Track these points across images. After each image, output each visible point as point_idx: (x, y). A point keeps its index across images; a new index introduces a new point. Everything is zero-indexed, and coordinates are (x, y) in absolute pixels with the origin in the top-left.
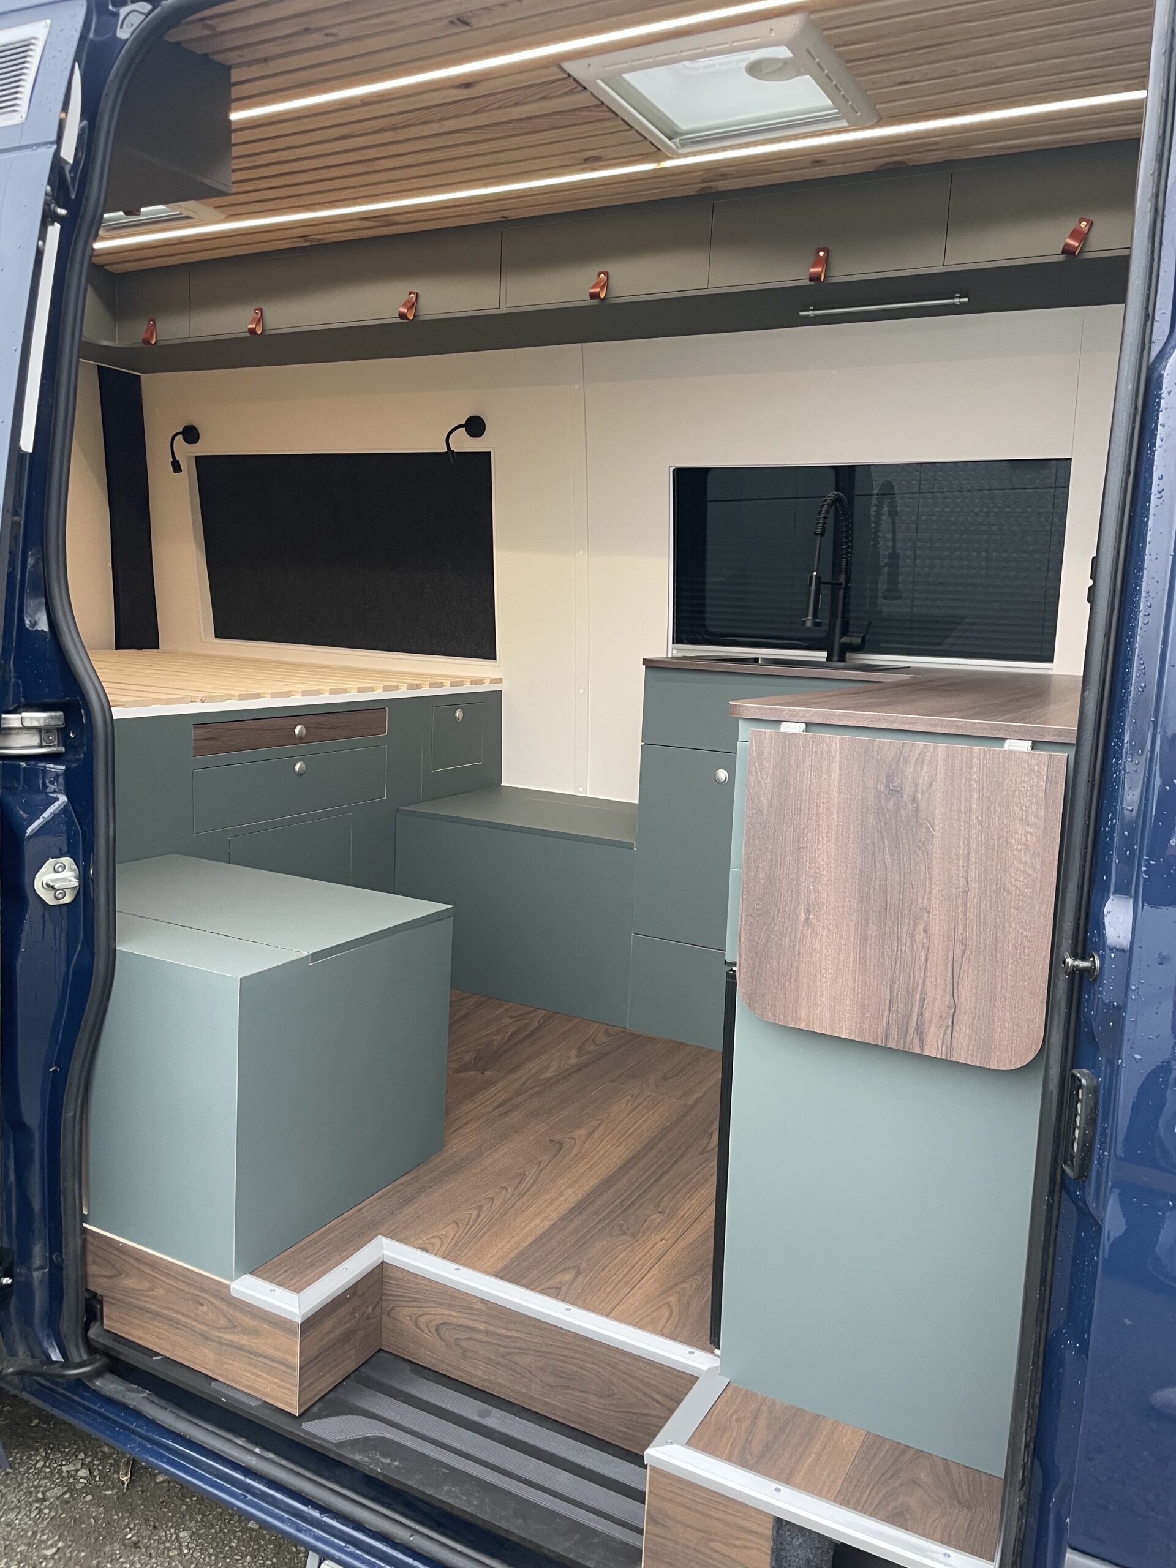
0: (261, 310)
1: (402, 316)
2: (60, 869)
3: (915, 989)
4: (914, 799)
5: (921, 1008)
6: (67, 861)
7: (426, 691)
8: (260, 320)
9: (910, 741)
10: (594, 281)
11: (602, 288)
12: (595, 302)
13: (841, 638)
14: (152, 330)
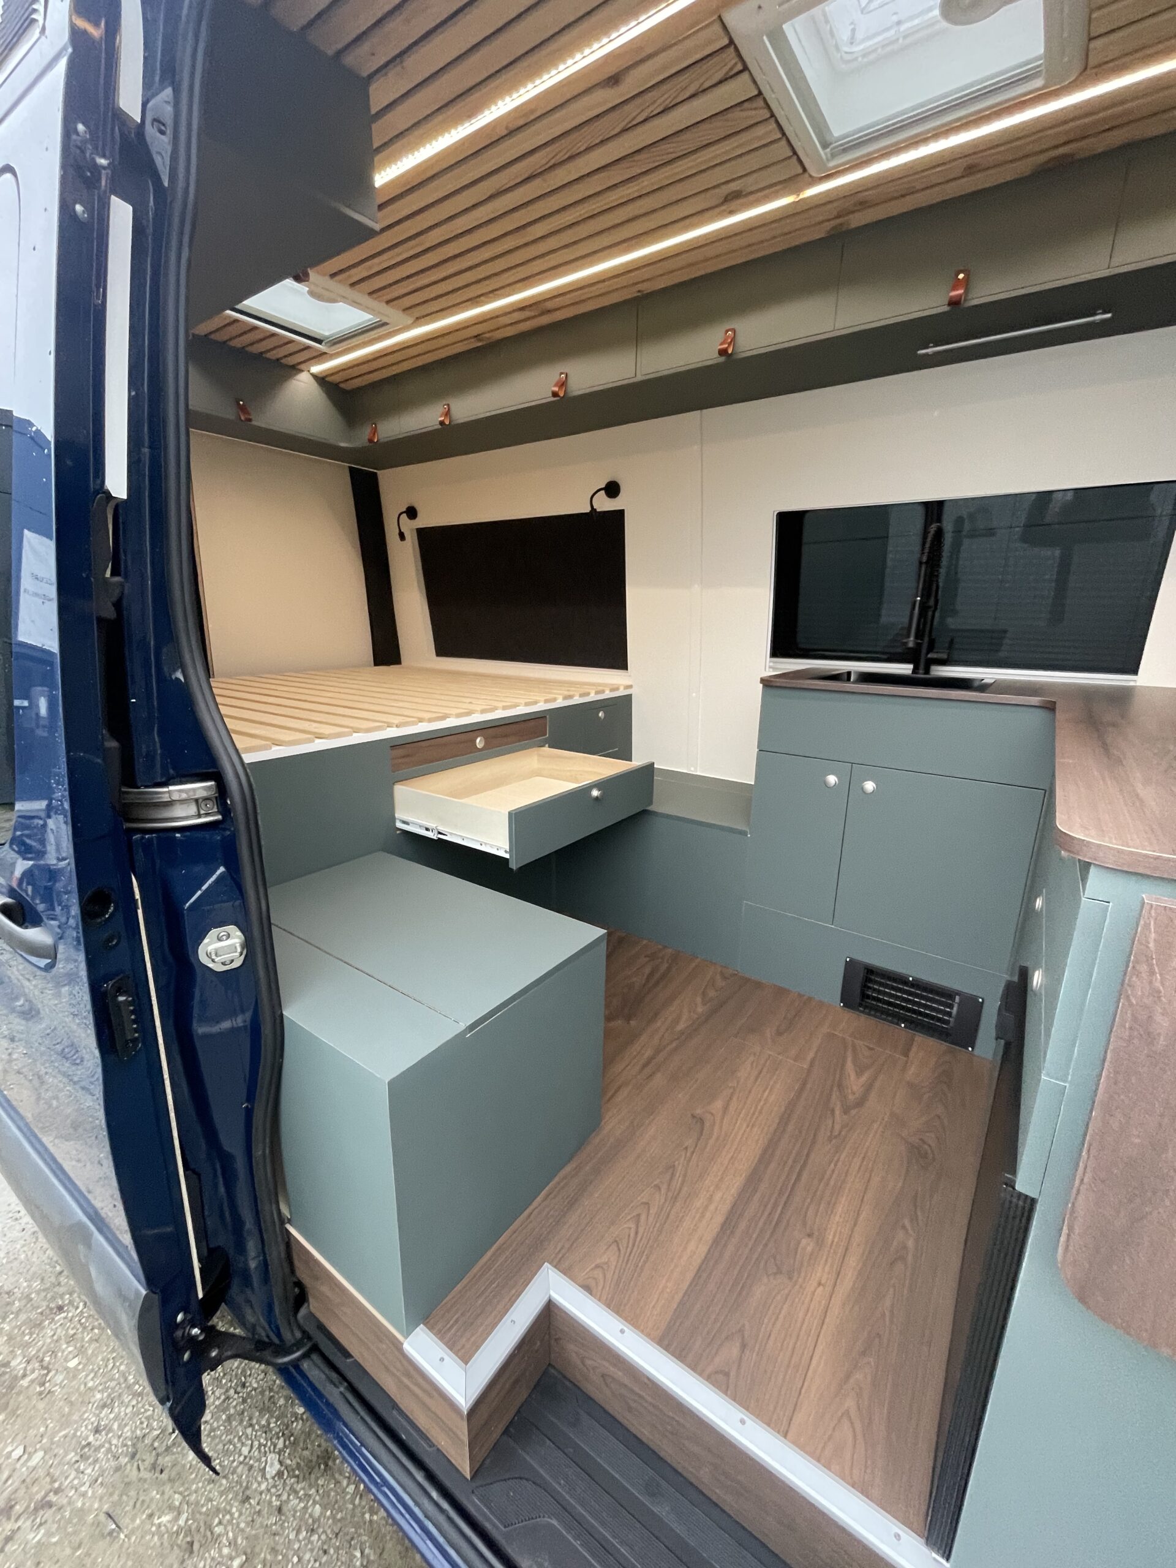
0: (448, 405)
1: (555, 394)
2: (224, 938)
6: (232, 929)
7: (577, 700)
8: (448, 413)
10: (721, 340)
11: (729, 344)
12: (722, 359)
13: (928, 653)
14: (375, 431)
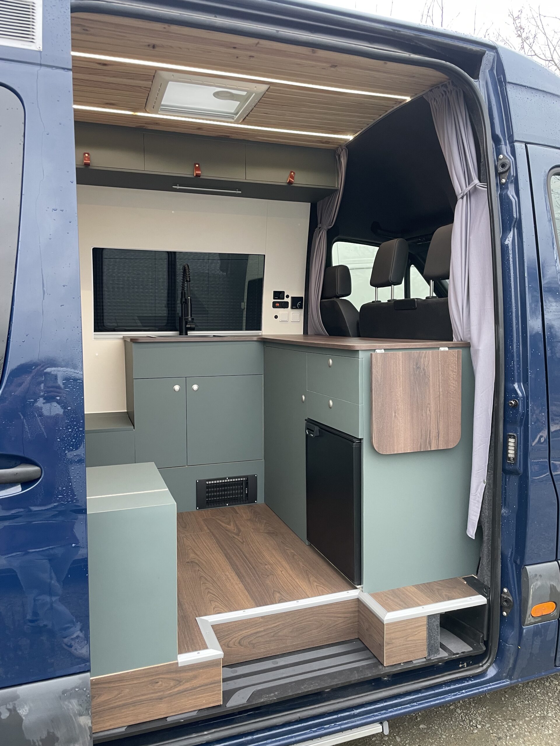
3: (427, 430)
4: (424, 369)
5: (430, 435)
9: (422, 351)
12: (84, 167)
